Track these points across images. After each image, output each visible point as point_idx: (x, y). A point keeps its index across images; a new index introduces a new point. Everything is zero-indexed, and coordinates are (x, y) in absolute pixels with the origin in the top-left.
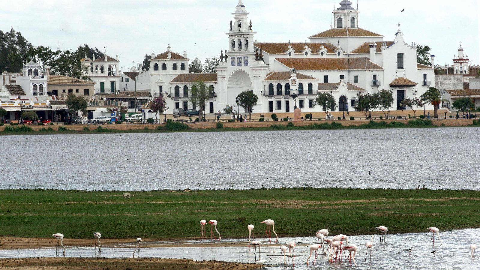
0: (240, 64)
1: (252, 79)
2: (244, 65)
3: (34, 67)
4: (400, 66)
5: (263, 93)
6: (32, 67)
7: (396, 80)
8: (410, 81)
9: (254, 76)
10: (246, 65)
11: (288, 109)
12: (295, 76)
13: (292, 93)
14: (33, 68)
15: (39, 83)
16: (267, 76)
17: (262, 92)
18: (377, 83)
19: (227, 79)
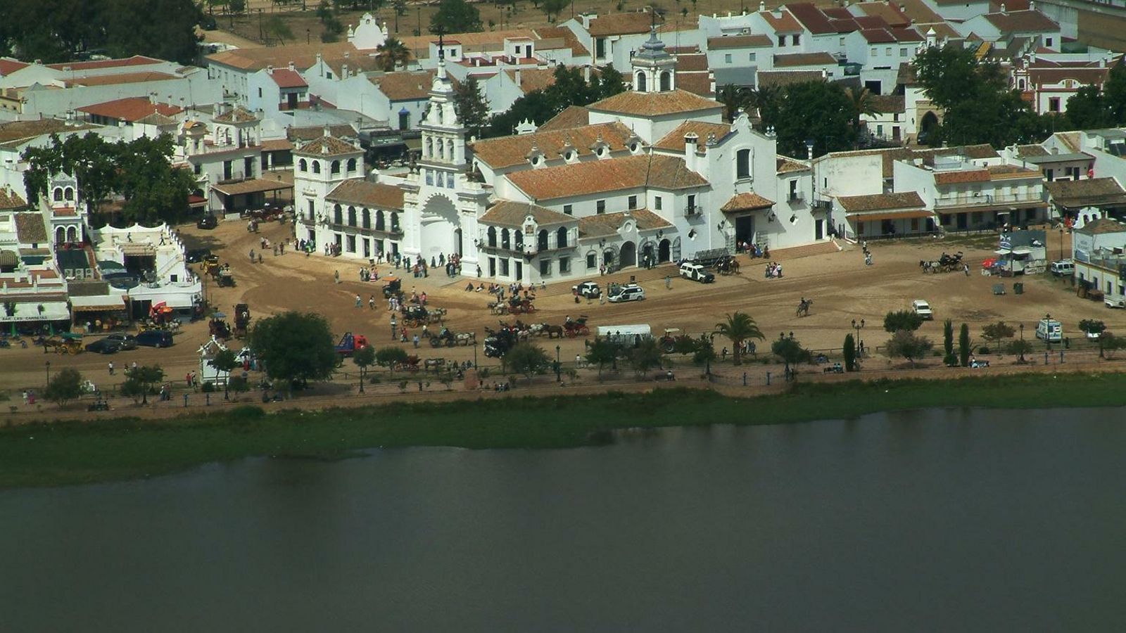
0: (440, 185)
1: (460, 214)
2: (448, 187)
3: (66, 185)
4: (743, 171)
5: (478, 243)
6: (61, 185)
7: (734, 201)
8: (761, 199)
9: (464, 209)
10: (451, 187)
11: (519, 276)
12: (532, 218)
13: (526, 250)
14: (63, 187)
15: (68, 225)
16: (488, 211)
17: (476, 241)
18: (696, 211)
19: (421, 207)
